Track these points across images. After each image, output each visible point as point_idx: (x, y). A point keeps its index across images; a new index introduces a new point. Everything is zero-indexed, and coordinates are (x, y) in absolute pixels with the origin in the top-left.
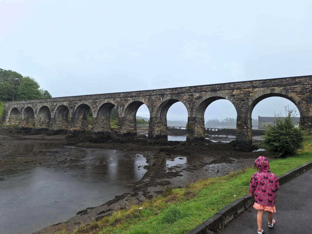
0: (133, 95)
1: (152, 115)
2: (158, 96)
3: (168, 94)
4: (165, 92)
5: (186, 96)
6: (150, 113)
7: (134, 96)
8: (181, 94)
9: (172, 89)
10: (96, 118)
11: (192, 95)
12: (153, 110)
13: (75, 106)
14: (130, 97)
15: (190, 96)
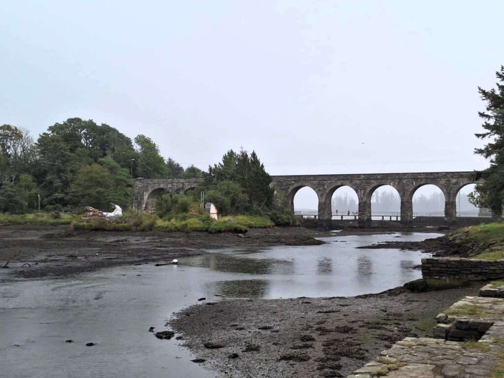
0: (379, 177)
1: (403, 199)
2: (411, 180)
3: (422, 178)
4: (419, 176)
5: (443, 181)
6: (401, 197)
7: (378, 179)
8: (437, 179)
9: (427, 174)
10: (324, 203)
11: (449, 181)
12: (404, 194)
13: (289, 188)
14: (374, 180)
15: (448, 182)
